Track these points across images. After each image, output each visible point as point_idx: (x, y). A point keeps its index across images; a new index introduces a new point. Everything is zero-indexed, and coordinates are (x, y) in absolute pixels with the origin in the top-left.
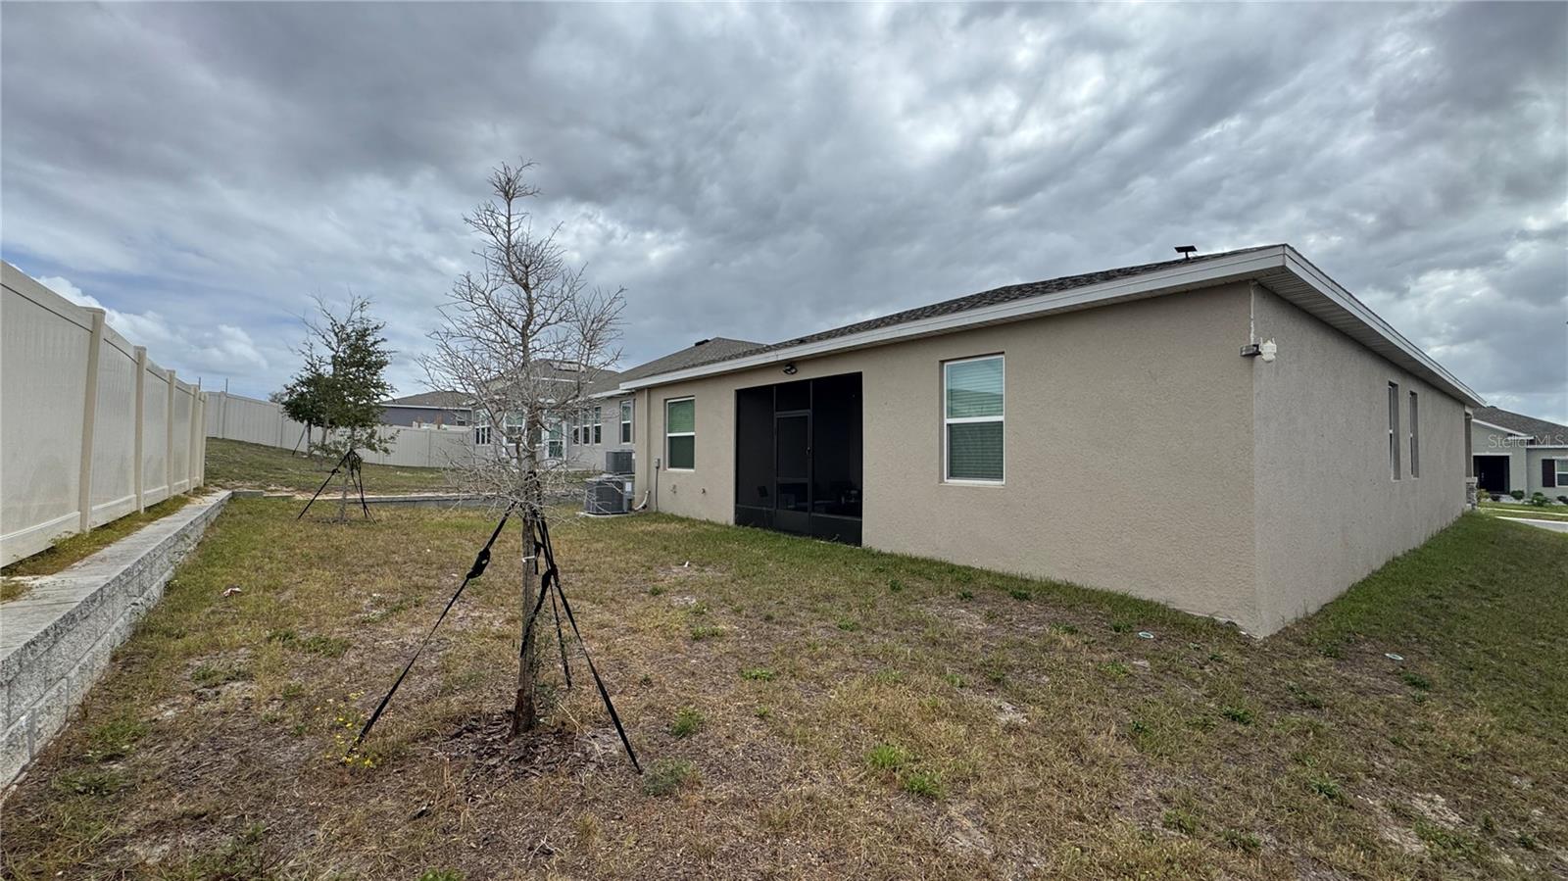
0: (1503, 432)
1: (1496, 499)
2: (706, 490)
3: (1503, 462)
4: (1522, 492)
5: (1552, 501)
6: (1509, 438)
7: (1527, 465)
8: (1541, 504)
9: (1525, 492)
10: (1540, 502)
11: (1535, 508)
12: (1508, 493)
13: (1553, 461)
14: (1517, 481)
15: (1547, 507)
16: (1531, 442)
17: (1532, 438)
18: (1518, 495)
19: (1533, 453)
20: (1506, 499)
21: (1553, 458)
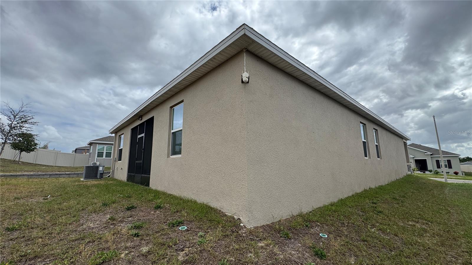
0: (424, 152)
1: (424, 172)
2: (123, 168)
3: (425, 161)
4: (432, 170)
5: (440, 173)
6: (426, 154)
7: (432, 162)
8: (437, 174)
9: (433, 170)
10: (437, 173)
11: (436, 175)
12: (428, 171)
13: (439, 160)
14: (430, 166)
15: (439, 174)
16: (431, 155)
17: (432, 153)
18: (431, 171)
19: (433, 158)
20: (427, 172)
21: (439, 159)
